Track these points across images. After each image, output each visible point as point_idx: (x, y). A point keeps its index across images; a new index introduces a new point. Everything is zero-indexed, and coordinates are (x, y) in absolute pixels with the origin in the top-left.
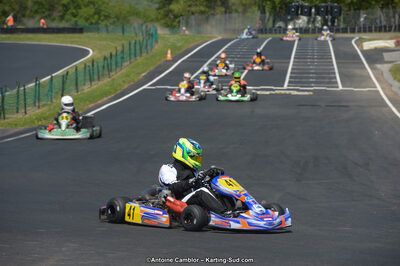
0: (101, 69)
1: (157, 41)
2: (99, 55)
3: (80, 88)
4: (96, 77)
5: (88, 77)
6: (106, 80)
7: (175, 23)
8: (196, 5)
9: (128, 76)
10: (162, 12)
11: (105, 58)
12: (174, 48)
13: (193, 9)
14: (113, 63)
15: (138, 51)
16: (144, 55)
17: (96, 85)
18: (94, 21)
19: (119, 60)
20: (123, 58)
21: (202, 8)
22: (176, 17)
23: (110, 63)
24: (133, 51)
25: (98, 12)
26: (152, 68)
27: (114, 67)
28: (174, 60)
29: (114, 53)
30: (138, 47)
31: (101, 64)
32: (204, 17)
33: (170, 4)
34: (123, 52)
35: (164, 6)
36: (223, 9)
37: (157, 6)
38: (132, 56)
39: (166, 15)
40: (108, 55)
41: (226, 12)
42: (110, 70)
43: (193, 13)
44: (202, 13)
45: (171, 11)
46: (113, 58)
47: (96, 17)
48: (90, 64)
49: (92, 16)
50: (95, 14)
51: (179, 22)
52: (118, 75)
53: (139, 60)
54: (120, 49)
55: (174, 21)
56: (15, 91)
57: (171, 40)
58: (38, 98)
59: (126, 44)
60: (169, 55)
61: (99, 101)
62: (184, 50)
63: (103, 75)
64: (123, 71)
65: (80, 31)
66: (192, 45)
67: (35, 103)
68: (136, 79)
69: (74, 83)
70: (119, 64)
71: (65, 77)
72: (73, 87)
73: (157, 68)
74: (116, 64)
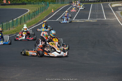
0: (32, 16)
1: (49, 7)
2: (31, 11)
3: (26, 22)
4: (31, 18)
5: (28, 18)
6: (34, 19)
7: (54, 1)
9: (40, 18)
11: (33, 12)
12: (54, 8)
14: (36, 13)
15: (43, 10)
16: (45, 11)
17: (31, 21)
18: (29, 1)
20: (39, 12)
23: (35, 14)
24: (41, 10)
26: (48, 15)
27: (36, 15)
29: (36, 11)
31: (32, 14)
34: (38, 10)
38: (42, 12)
40: (34, 11)
42: (35, 16)
48: (29, 14)
52: (38, 18)
54: (38, 9)
56: (6, 23)
57: (53, 6)
58: (13, 25)
59: (39, 7)
60: (53, 11)
61: (32, 26)
62: (57, 9)
63: (33, 17)
64: (39, 16)
65: (26, 4)
66: (59, 7)
67: (12, 27)
68: (43, 18)
69: (24, 20)
70: (38, 14)
71: (21, 18)
72: (24, 21)
73: (49, 15)
74: (37, 14)
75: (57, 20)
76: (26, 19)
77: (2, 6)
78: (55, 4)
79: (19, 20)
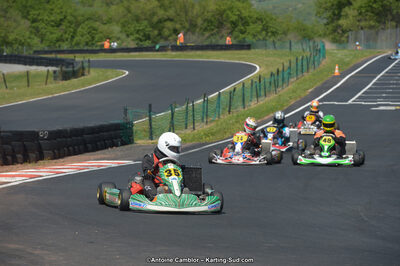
0: (268, 85)
1: (324, 57)
2: (266, 71)
3: (247, 104)
4: (262, 93)
5: (255, 93)
6: (273, 96)
7: (343, 39)
8: (366, 20)
9: (294, 92)
10: (330, 27)
11: (272, 74)
12: (341, 63)
13: (363, 24)
14: (280, 79)
15: (305, 68)
16: (311, 70)
17: (263, 101)
18: (261, 38)
19: (286, 75)
20: (290, 74)
21: (372, 23)
22: (344, 32)
23: (277, 79)
24: (299, 67)
25: (265, 29)
26: (319, 84)
27: (280, 83)
28: (342, 76)
29: (281, 69)
30: (305, 63)
31: (267, 80)
32: (373, 31)
33: (338, 19)
34: (290, 68)
35: (332, 21)
36: (394, 24)
37: (325, 21)
38: (299, 72)
39: (335, 31)
40: (275, 72)
41: (397, 27)
42: (276, 86)
43: (362, 28)
44: (371, 27)
45: (340, 26)
46: (280, 74)
47: (264, 33)
48: (257, 81)
49: (260, 33)
50: (263, 30)
51: (348, 37)
52: (285, 91)
53: (307, 75)
54: (287, 64)
55: (342, 36)
56: (184, 107)
57: (339, 55)
58: (206, 114)
59: (293, 60)
60: (337, 71)
61: (266, 118)
62: (352, 65)
63: (269, 91)
64: (290, 87)
65: (248, 47)
66: (360, 61)
67: (203, 119)
68: (303, 95)
69: (241, 99)
70: (286, 80)
71: (232, 93)
72: (240, 103)
73: (325, 83)
74: (283, 80)
75: (350, 102)
76: (247, 94)
77: (174, 53)
78: (344, 48)
79: (225, 99)
